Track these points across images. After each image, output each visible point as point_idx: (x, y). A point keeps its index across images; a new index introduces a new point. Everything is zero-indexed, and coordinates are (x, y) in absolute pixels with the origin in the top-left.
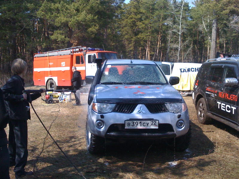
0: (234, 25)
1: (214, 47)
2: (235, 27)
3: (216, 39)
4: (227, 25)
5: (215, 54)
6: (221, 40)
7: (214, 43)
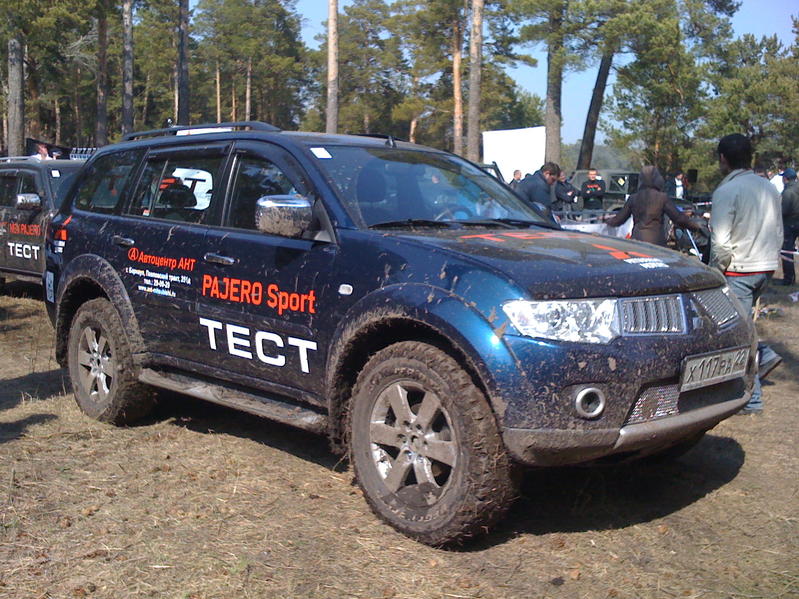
0: (82, 55)
1: (18, 122)
2: (86, 61)
3: (23, 97)
4: (58, 54)
5: (23, 145)
6: (43, 98)
7: (18, 109)
